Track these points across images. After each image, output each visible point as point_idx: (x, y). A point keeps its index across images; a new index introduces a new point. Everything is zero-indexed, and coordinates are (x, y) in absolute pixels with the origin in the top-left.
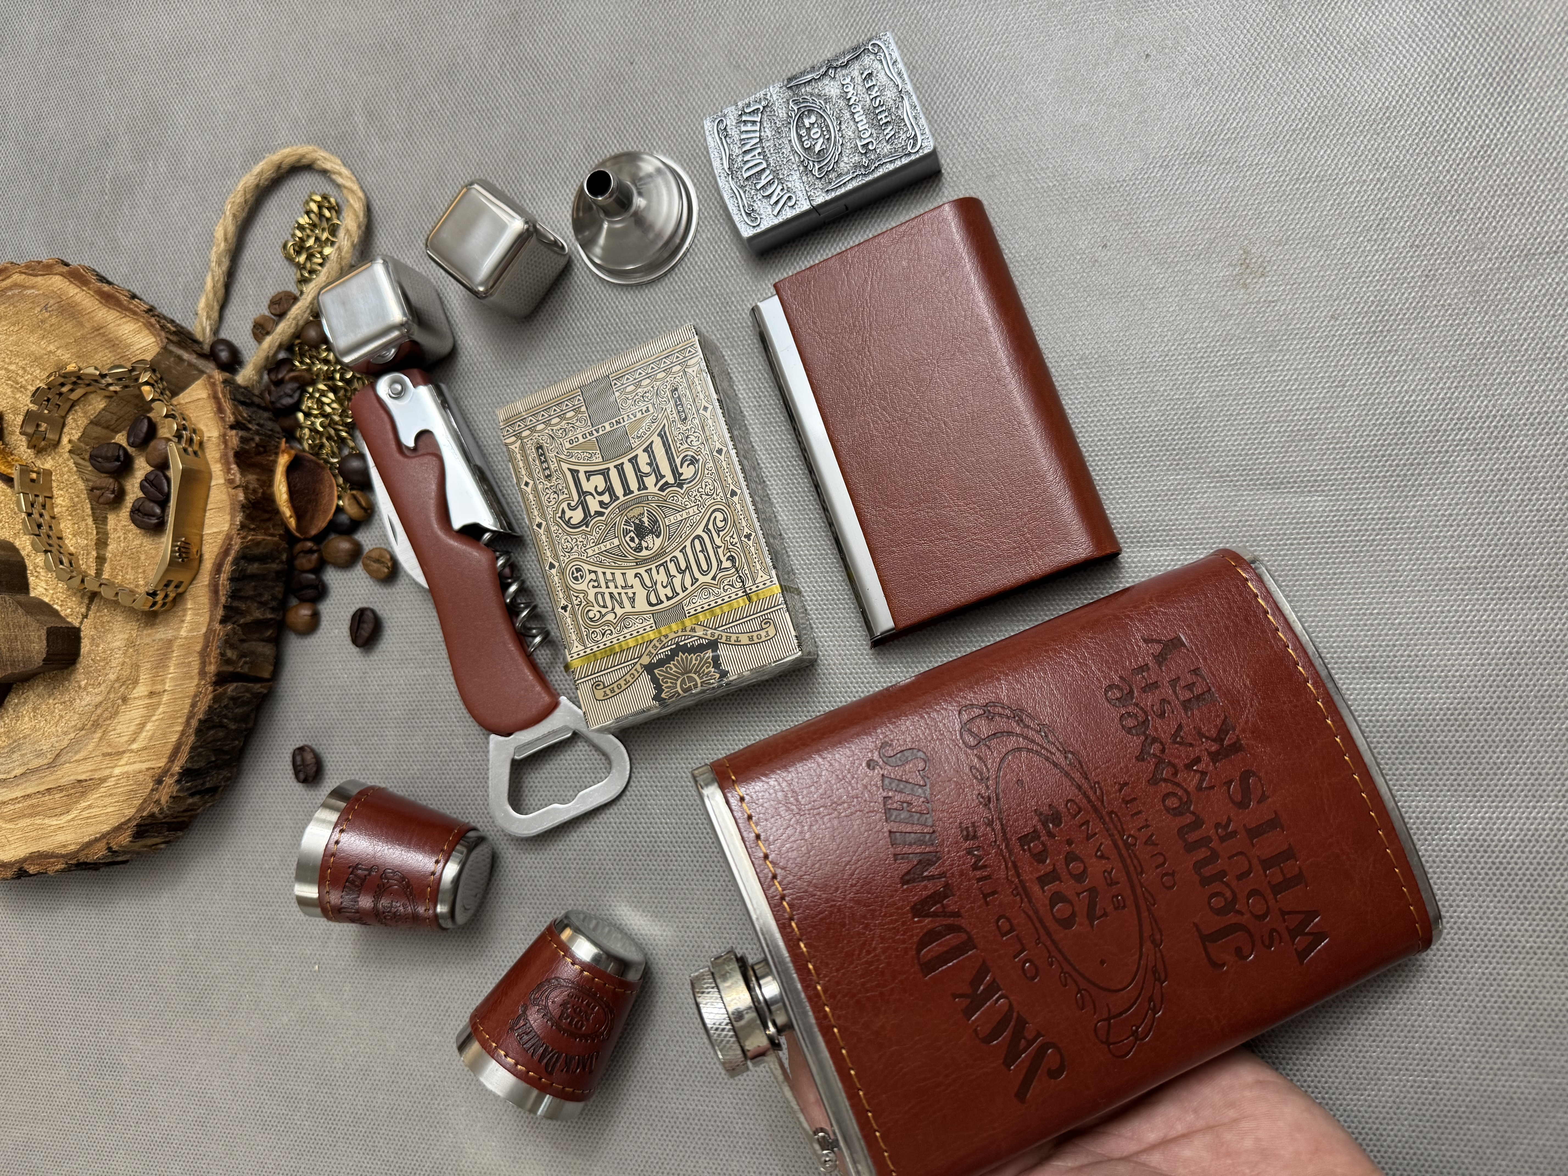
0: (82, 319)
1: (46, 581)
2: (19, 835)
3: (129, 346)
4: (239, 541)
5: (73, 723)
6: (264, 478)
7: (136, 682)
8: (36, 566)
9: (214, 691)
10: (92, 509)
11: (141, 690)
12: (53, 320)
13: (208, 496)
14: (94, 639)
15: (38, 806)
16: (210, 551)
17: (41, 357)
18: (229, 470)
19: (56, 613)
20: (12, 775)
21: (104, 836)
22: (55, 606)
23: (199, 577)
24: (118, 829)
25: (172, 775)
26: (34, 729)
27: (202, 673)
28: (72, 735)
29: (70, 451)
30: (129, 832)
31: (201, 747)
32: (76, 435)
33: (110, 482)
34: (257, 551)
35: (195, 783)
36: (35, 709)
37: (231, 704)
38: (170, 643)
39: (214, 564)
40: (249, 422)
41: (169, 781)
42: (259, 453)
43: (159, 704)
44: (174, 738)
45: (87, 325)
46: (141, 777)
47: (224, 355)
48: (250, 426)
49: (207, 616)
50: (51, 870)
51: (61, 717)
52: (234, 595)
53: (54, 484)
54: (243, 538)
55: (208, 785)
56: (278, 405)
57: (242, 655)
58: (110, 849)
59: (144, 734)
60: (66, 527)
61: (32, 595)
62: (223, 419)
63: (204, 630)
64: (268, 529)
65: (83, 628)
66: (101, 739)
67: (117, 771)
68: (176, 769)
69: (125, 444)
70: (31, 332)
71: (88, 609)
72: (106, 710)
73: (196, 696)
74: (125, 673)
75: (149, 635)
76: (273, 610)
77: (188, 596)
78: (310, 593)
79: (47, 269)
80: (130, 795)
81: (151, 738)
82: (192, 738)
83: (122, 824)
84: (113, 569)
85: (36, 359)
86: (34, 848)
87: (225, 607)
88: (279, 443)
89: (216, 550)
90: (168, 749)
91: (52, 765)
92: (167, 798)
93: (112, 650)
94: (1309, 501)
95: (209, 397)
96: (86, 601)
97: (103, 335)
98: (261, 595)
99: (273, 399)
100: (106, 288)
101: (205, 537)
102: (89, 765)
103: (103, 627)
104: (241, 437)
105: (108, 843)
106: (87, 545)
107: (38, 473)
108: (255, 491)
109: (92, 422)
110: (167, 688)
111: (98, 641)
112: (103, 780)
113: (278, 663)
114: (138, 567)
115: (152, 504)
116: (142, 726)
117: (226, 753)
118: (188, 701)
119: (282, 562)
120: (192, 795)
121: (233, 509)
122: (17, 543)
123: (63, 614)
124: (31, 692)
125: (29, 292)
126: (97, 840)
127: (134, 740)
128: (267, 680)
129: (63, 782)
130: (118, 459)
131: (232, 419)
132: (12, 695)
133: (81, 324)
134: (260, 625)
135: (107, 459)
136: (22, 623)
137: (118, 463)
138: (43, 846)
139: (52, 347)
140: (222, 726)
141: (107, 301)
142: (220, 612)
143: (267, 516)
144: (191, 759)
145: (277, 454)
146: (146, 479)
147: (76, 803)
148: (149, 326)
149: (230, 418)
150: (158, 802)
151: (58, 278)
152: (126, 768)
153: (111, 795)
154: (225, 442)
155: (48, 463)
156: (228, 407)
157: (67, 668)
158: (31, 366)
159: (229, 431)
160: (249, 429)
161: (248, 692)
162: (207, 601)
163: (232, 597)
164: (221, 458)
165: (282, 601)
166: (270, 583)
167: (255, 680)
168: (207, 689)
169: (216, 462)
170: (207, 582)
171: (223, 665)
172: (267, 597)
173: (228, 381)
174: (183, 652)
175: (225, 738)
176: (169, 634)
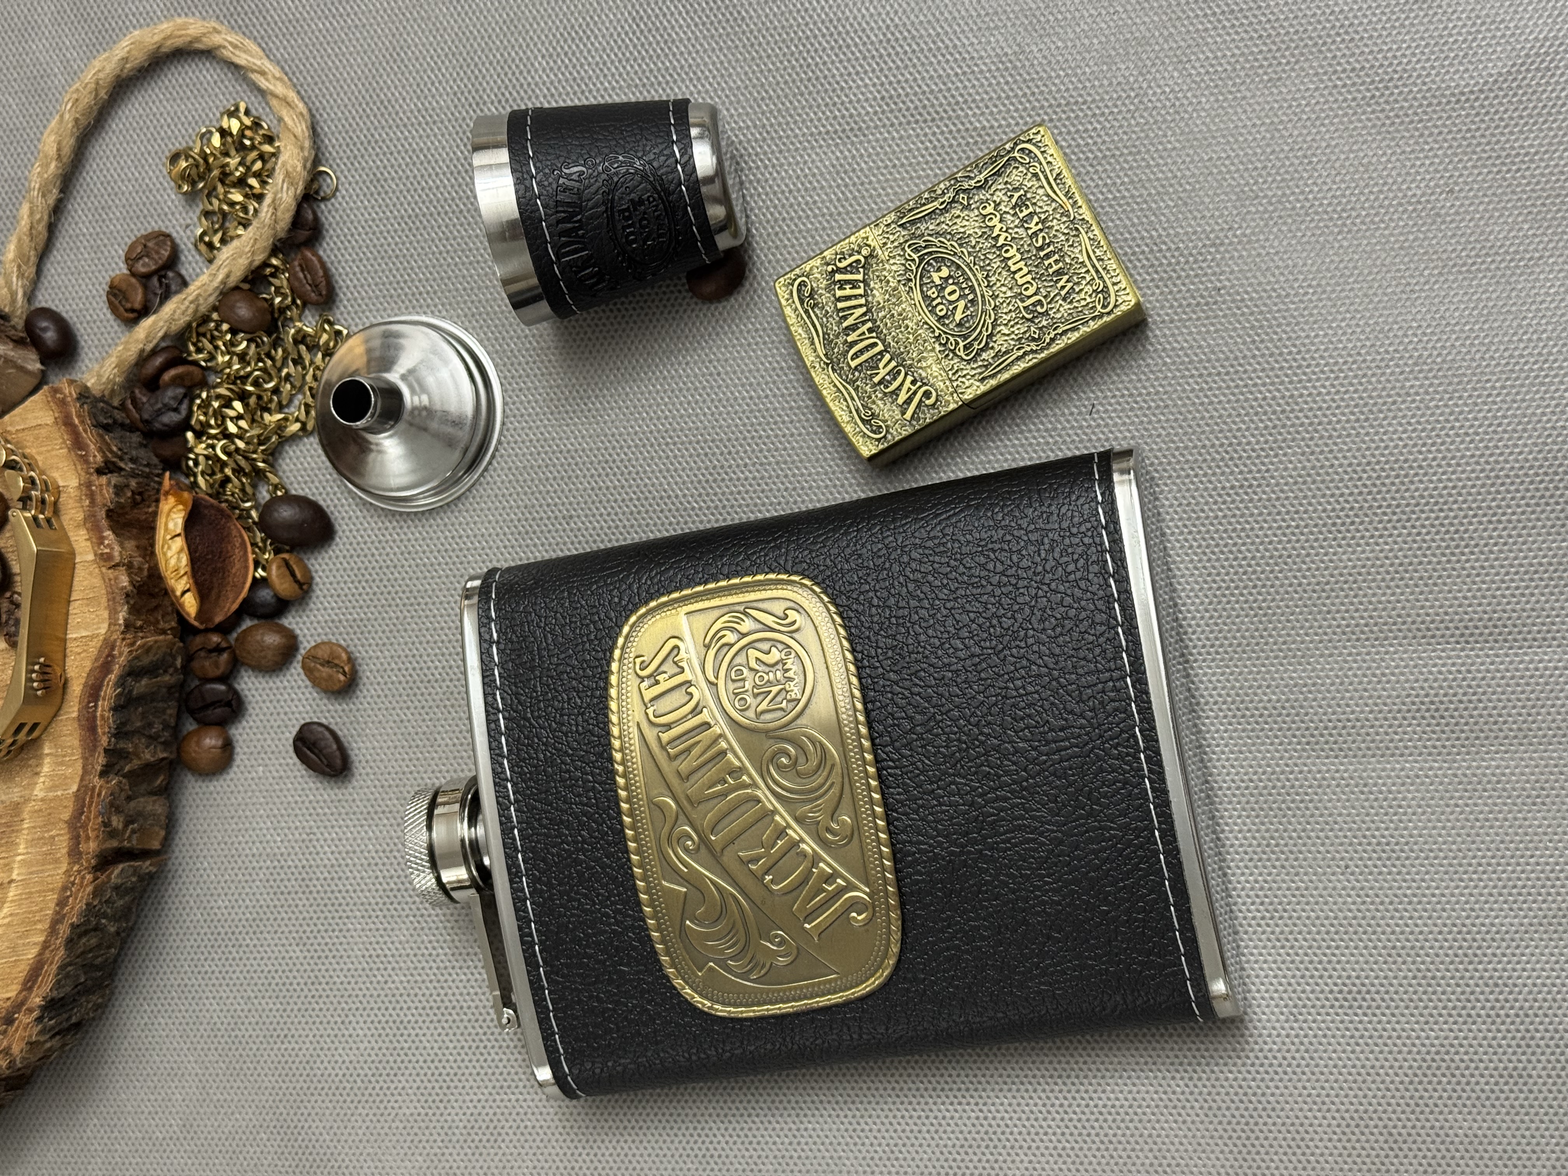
4: (127, 650)
6: (144, 542)
9: (96, 879)
13: (70, 581)
16: (78, 666)
18: (101, 540)
25: (30, 1011)
27: (75, 853)
31: (70, 964)
34: (146, 661)
35: (60, 1019)
37: (115, 898)
38: (16, 808)
39: (85, 685)
40: (121, 459)
41: (24, 1019)
42: (135, 504)
44: (32, 953)
47: (51, 337)
48: (122, 465)
49: (79, 765)
52: (120, 733)
54: (131, 642)
55: (74, 1020)
56: (157, 425)
57: (128, 821)
62: (84, 459)
63: (75, 788)
64: (156, 621)
68: (36, 1000)
73: (64, 888)
76: (166, 744)
77: (44, 741)
78: (217, 712)
82: (62, 952)
87: (106, 751)
88: (160, 483)
89: (88, 664)
90: (22, 971)
92: (23, 1045)
95: (56, 422)
98: (150, 725)
99: (146, 416)
101: (69, 643)
104: (115, 486)
108: (140, 569)
110: (15, 876)
113: (170, 824)
117: (98, 968)
118: (52, 897)
119: (176, 670)
120: (53, 1036)
121: (112, 599)
128: (158, 853)
131: (99, 458)
134: (149, 770)
140: (95, 929)
142: (101, 760)
143: (154, 603)
144: (58, 985)
145: (157, 501)
149: (96, 457)
154: (91, 496)
156: (90, 439)
159: (94, 477)
160: (121, 469)
161: (133, 875)
162: (76, 743)
163: (115, 735)
164: (85, 519)
165: (176, 729)
166: (161, 705)
167: (145, 854)
168: (83, 878)
169: (78, 526)
170: (75, 715)
171: (104, 841)
172: (157, 727)
173: (84, 395)
174: (40, 822)
175: (99, 946)
176: (15, 794)
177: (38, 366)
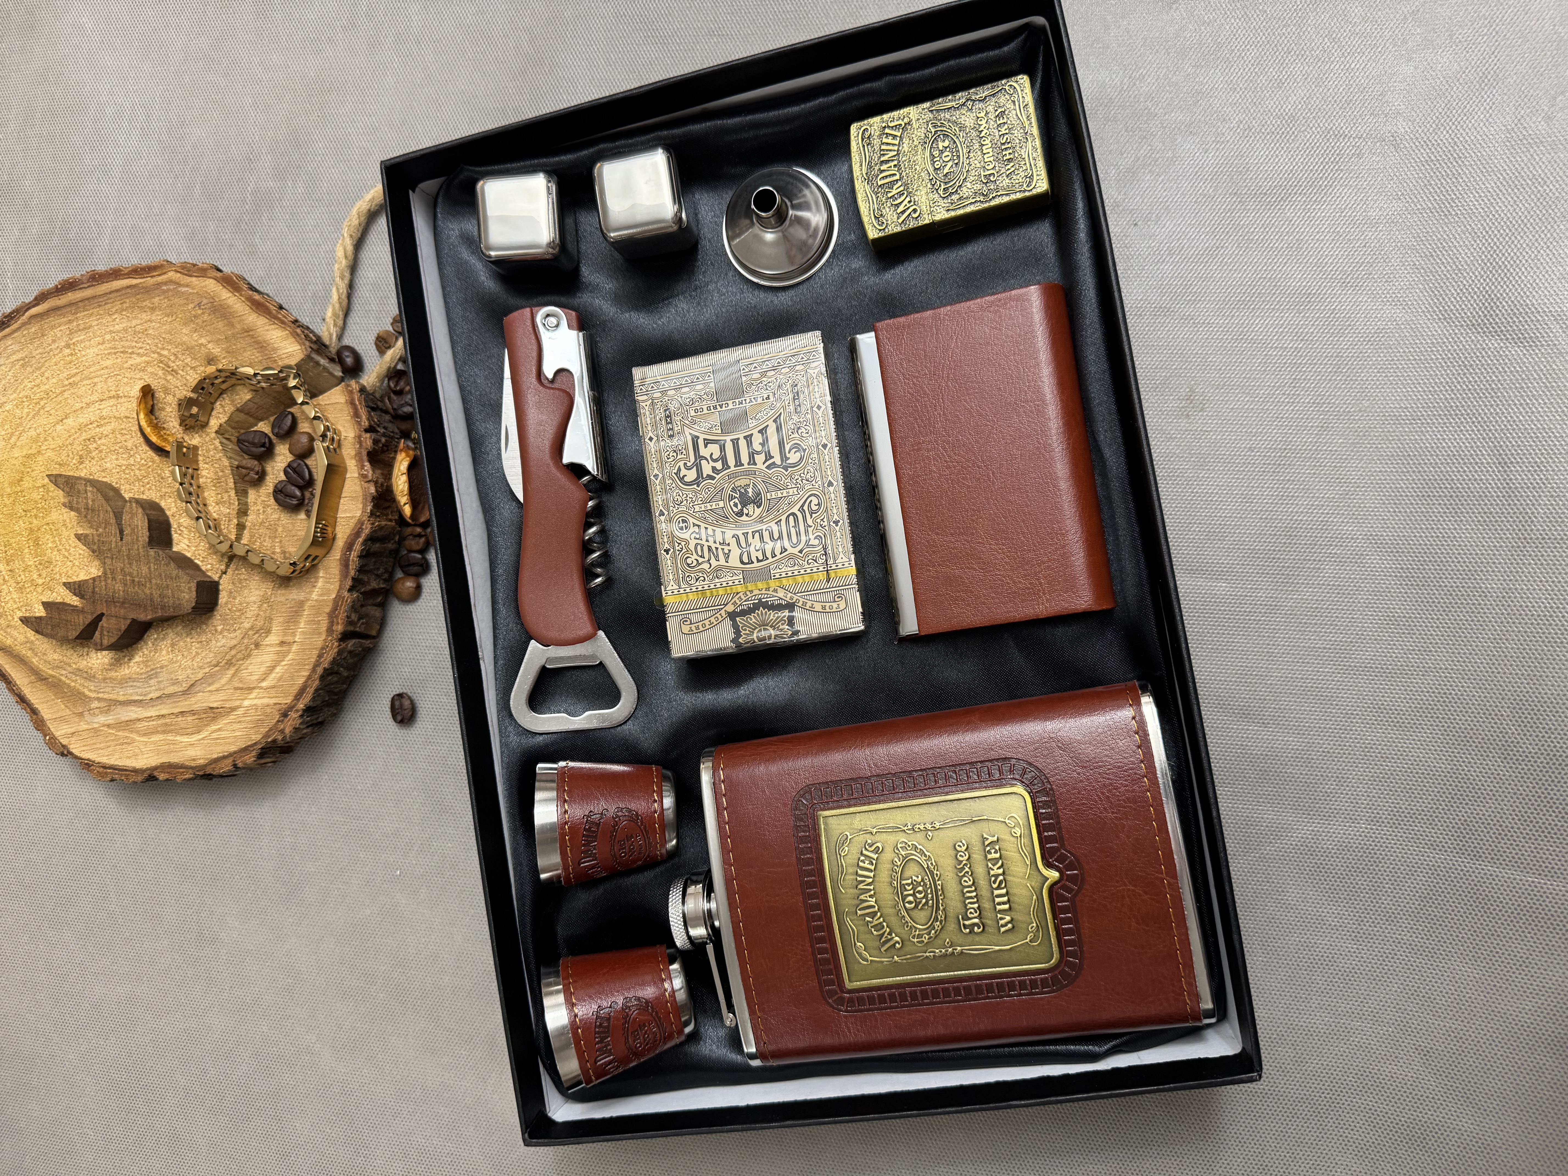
0: (233, 320)
1: (189, 539)
2: (152, 747)
3: (275, 350)
4: (369, 526)
5: (209, 660)
6: (385, 472)
7: (268, 632)
8: (180, 525)
9: (340, 645)
10: (235, 483)
11: (273, 639)
12: (206, 317)
13: (343, 486)
14: (231, 593)
15: (171, 725)
16: (342, 532)
17: (193, 348)
18: (362, 467)
19: (197, 568)
20: (149, 697)
21: (231, 755)
22: (196, 561)
23: (332, 552)
24: (245, 750)
25: (297, 711)
26: (171, 661)
27: (330, 631)
28: (207, 670)
29: (216, 432)
30: (254, 753)
31: (321, 689)
32: (223, 419)
33: (253, 463)
34: (380, 534)
35: (313, 717)
36: (173, 645)
37: (349, 657)
38: (301, 604)
39: (346, 542)
40: (378, 426)
41: (293, 715)
42: (383, 451)
43: (289, 652)
44: (301, 681)
45: (238, 326)
46: (268, 710)
47: (349, 361)
48: (379, 429)
49: (337, 584)
50: (180, 778)
51: (197, 654)
52: (361, 570)
53: (200, 458)
54: (373, 524)
55: (320, 720)
56: (400, 412)
57: (360, 619)
58: (235, 766)
59: (273, 675)
60: (210, 495)
61: (175, 549)
62: (359, 423)
63: (334, 596)
64: (387, 515)
65: (221, 582)
66: (233, 675)
67: (246, 703)
68: (301, 706)
69: (271, 435)
70: (185, 324)
71: (228, 566)
72: (240, 652)
73: (322, 648)
74: (259, 624)
75: (283, 595)
76: (385, 581)
77: (320, 566)
78: (415, 569)
79: (201, 271)
80: (258, 723)
81: (280, 679)
82: (317, 682)
83: (249, 746)
84: (252, 536)
85: (188, 349)
86: (165, 759)
87: (353, 578)
88: (399, 443)
89: (348, 532)
90: (295, 690)
91: (186, 692)
92: (291, 729)
93: (248, 603)
94: (1216, 586)
95: (346, 402)
96: (226, 560)
97: (252, 337)
98: (378, 569)
99: (395, 406)
100: (257, 297)
101: (338, 520)
102: (221, 696)
103: (240, 583)
104: (374, 440)
105: (234, 761)
106: (229, 513)
107: (188, 448)
108: (382, 485)
109: (238, 410)
110: (296, 639)
111: (236, 594)
112: (233, 709)
113: (383, 623)
114: (276, 537)
115: (293, 488)
116: (272, 669)
117: (335, 694)
118: (315, 653)
119: (395, 542)
120: (308, 727)
121: (365, 499)
122: (163, 504)
123: (203, 568)
124: (170, 631)
125: (184, 289)
126: (224, 757)
127: (264, 680)
128: (374, 637)
129: (195, 707)
130: (263, 445)
131: (367, 424)
132: (152, 631)
133: (231, 325)
134: (375, 592)
135: (254, 445)
136: (174, 576)
137: (263, 449)
138: (174, 758)
139: (203, 341)
140: (337, 673)
141: (257, 308)
142: (349, 583)
143: (387, 504)
144: (313, 699)
145: (396, 452)
146: (289, 466)
147: (207, 725)
148: (295, 335)
149: (366, 423)
150: (282, 731)
151: (211, 280)
152: (255, 702)
153: (239, 722)
154: (360, 443)
155: (195, 440)
156: (363, 413)
157: (205, 614)
158: (183, 354)
159: (363, 433)
160: (378, 431)
161: (360, 647)
162: (337, 572)
163: (358, 571)
164: (356, 455)
165: (391, 574)
166: (385, 559)
167: (367, 637)
168: (333, 644)
169: (351, 458)
170: (338, 558)
171: (346, 625)
172: (381, 570)
173: (362, 390)
174: (313, 612)
175: (337, 682)
176: (302, 596)
177: (341, 374)
